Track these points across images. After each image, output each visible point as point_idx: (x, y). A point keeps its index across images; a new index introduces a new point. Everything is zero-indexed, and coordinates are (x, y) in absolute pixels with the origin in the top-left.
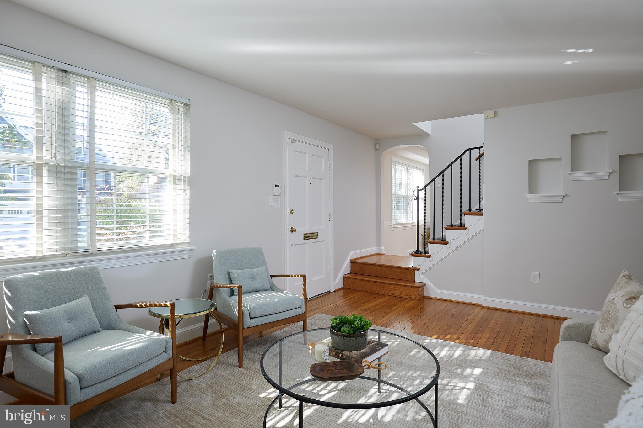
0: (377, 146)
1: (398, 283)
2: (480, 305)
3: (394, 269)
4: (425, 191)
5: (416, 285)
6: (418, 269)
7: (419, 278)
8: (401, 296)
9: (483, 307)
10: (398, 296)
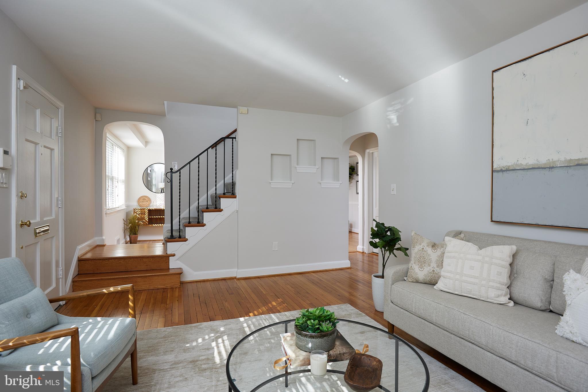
0: (98, 117)
1: (156, 274)
2: (235, 278)
3: (144, 259)
4: (180, 173)
5: (171, 272)
6: (174, 255)
7: (174, 264)
8: (159, 287)
9: (239, 279)
10: (156, 288)
